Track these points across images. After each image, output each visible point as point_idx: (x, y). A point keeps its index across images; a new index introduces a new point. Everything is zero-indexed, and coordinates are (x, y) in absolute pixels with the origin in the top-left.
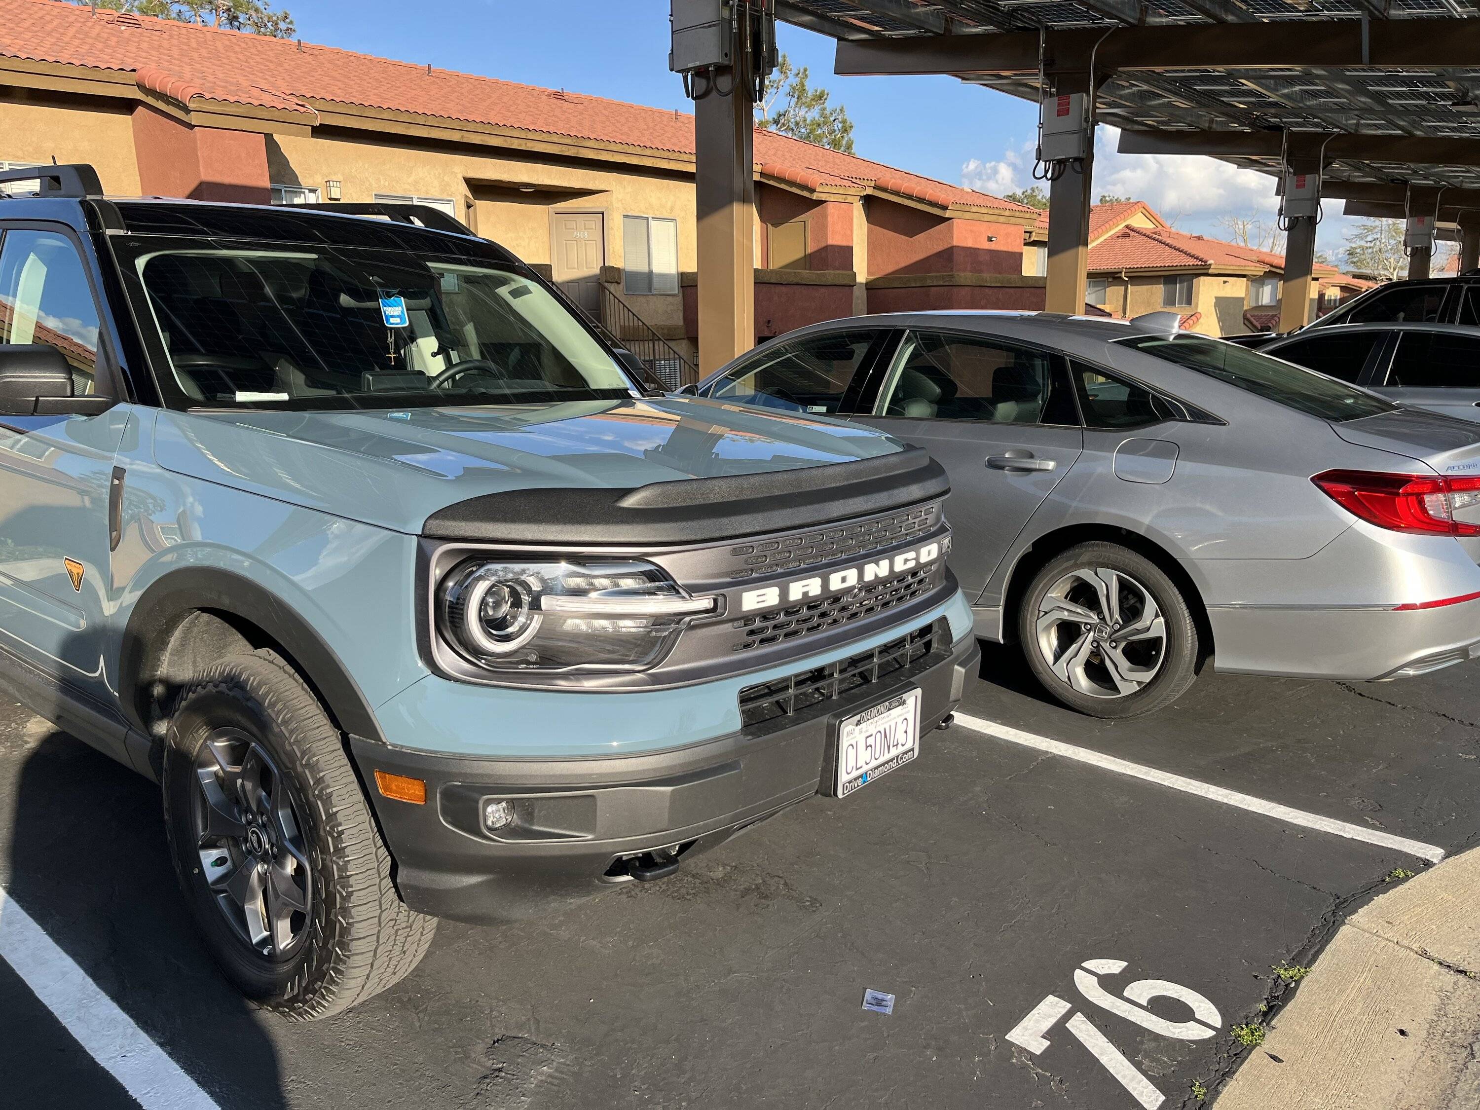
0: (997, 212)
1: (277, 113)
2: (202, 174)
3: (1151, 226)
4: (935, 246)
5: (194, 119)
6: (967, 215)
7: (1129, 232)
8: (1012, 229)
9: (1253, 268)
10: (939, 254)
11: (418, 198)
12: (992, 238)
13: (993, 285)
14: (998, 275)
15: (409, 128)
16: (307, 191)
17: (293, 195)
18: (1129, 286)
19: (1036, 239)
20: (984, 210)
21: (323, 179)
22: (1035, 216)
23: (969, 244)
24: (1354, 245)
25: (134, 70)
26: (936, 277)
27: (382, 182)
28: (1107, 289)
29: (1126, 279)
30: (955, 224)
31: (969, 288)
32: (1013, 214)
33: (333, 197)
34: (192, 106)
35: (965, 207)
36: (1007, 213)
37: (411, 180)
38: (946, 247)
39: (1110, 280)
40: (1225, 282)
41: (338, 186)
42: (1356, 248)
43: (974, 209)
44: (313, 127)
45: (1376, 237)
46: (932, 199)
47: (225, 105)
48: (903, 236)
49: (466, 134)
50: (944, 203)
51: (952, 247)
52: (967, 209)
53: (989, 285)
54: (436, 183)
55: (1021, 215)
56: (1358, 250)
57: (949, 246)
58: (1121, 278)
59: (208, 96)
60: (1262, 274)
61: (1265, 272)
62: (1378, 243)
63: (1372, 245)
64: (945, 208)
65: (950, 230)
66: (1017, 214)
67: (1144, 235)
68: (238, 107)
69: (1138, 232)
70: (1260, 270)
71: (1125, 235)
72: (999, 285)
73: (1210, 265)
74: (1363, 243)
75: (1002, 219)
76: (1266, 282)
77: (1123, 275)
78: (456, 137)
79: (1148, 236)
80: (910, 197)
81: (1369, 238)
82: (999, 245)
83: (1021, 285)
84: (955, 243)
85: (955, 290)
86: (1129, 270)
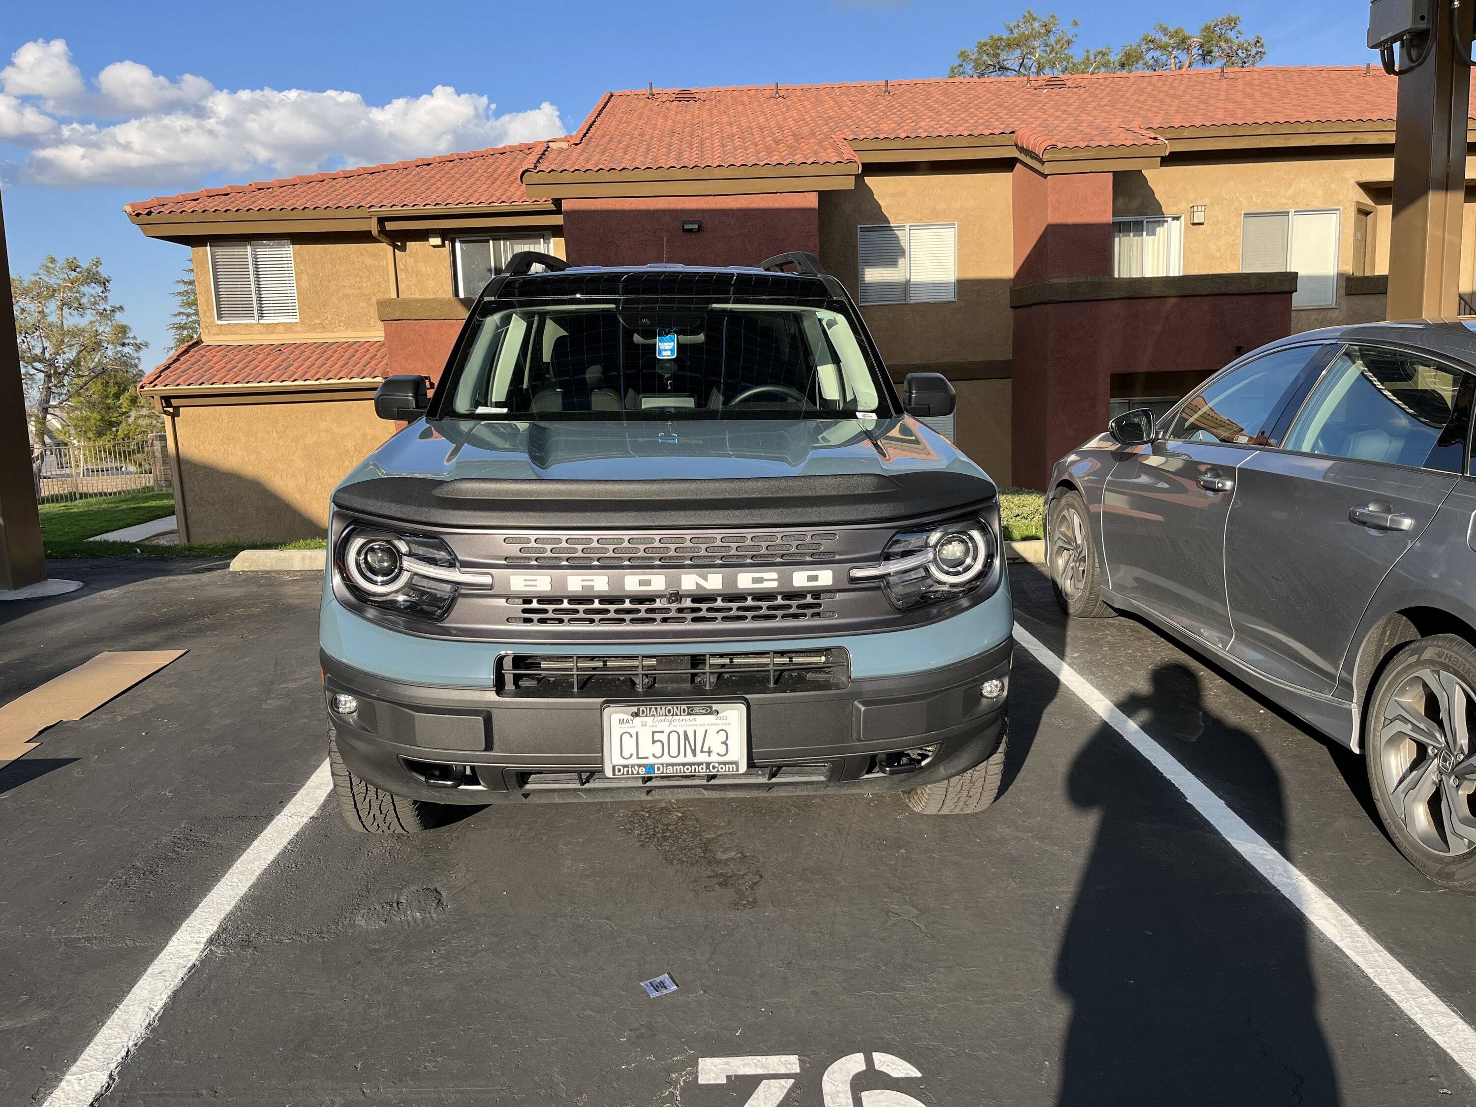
1: (1128, 150)
2: (1049, 217)
5: (1046, 169)
11: (1295, 212)
15: (1289, 139)
16: (1170, 219)
17: (1156, 224)
21: (1188, 204)
25: (1013, 132)
27: (1254, 200)
33: (1195, 222)
34: (1045, 157)
37: (1290, 192)
41: (1203, 209)
44: (1162, 157)
47: (1076, 152)
49: (1359, 136)
54: (1320, 193)
59: (1060, 145)
68: (1088, 151)
78: (1346, 140)
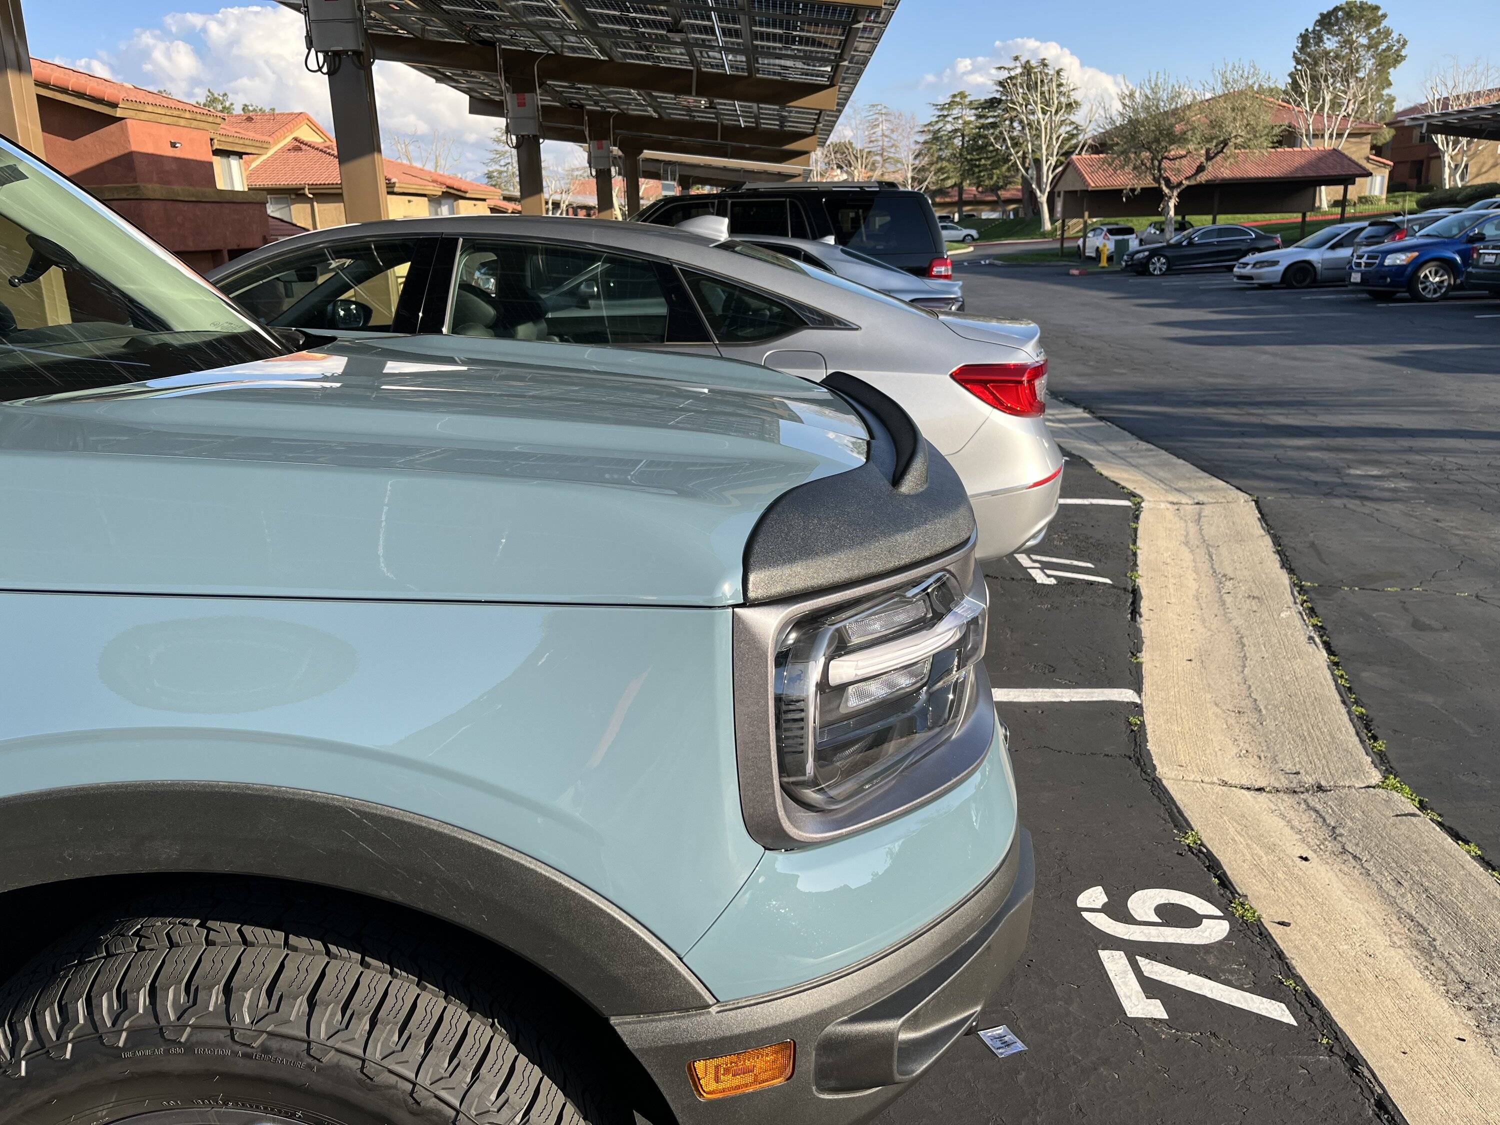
0: (176, 113)
3: (321, 140)
4: (108, 151)
6: (143, 116)
7: (299, 145)
8: (195, 133)
9: (431, 188)
10: (115, 161)
12: (175, 143)
13: (186, 199)
14: (191, 188)
18: (315, 204)
19: (218, 147)
20: (160, 110)
22: (219, 120)
23: (149, 149)
24: (491, 169)
26: (116, 189)
28: (292, 207)
29: (311, 196)
30: (129, 125)
31: (160, 203)
32: (194, 116)
35: (138, 106)
36: (187, 115)
38: (122, 153)
39: (293, 197)
40: (409, 201)
42: (493, 172)
43: (149, 108)
45: (507, 161)
46: (96, 94)
48: (61, 139)
50: (112, 99)
51: (131, 153)
52: (140, 108)
53: (182, 199)
55: (204, 118)
56: (495, 174)
57: (126, 151)
58: (304, 194)
60: (440, 194)
61: (443, 192)
62: (510, 167)
63: (505, 169)
64: (114, 105)
65: (124, 132)
66: (199, 117)
67: (317, 149)
69: (309, 146)
70: (438, 191)
71: (297, 149)
72: (194, 199)
73: (394, 183)
74: (498, 167)
75: (182, 122)
76: (443, 202)
77: (307, 191)
79: (321, 151)
80: (64, 91)
81: (502, 163)
82: (184, 152)
83: (218, 200)
84: (134, 148)
85: (144, 203)
86: (312, 187)
